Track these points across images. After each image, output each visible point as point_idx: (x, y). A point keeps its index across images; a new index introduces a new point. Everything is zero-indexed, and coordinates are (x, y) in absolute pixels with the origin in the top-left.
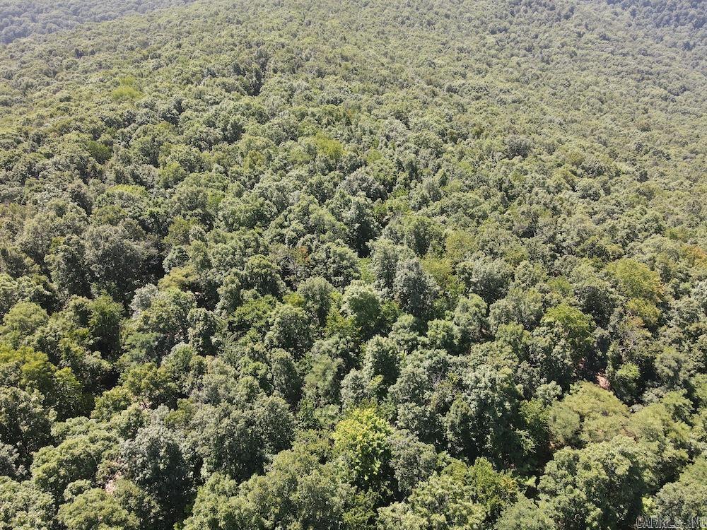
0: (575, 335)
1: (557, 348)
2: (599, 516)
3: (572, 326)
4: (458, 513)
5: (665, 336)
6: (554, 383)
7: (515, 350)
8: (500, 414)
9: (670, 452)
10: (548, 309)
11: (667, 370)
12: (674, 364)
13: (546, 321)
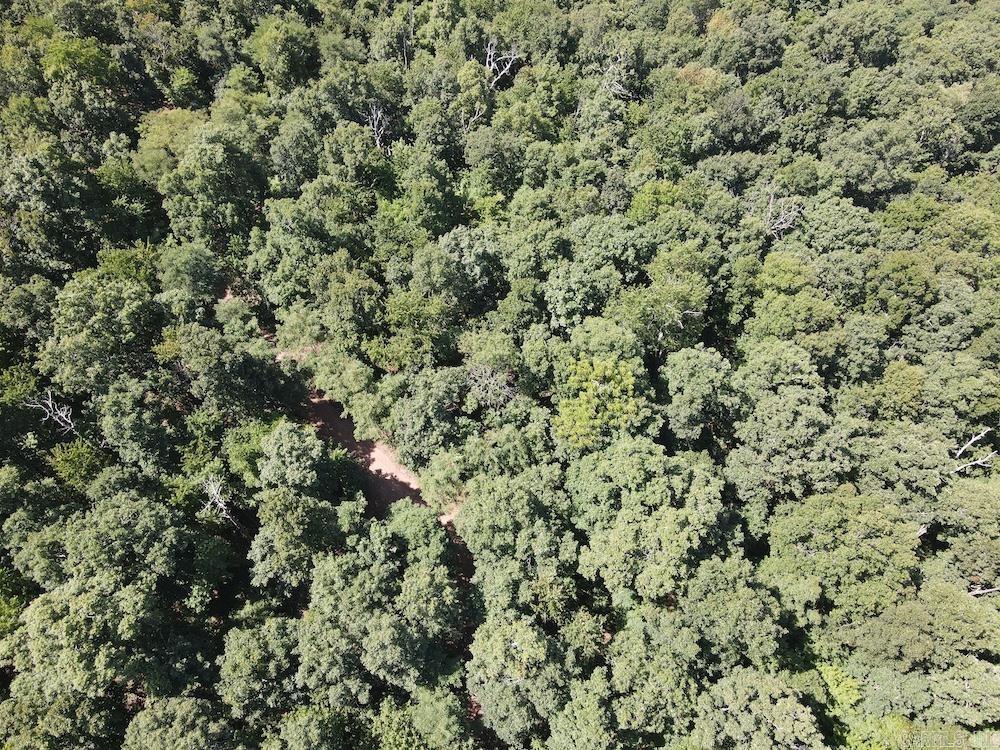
0: (96, 70)
1: (87, 98)
2: (233, 210)
3: (81, 60)
4: (109, 299)
5: (189, 20)
6: (113, 134)
7: (41, 127)
8: (77, 195)
9: (261, 123)
10: (42, 60)
11: (211, 53)
12: (213, 42)
13: (50, 76)
